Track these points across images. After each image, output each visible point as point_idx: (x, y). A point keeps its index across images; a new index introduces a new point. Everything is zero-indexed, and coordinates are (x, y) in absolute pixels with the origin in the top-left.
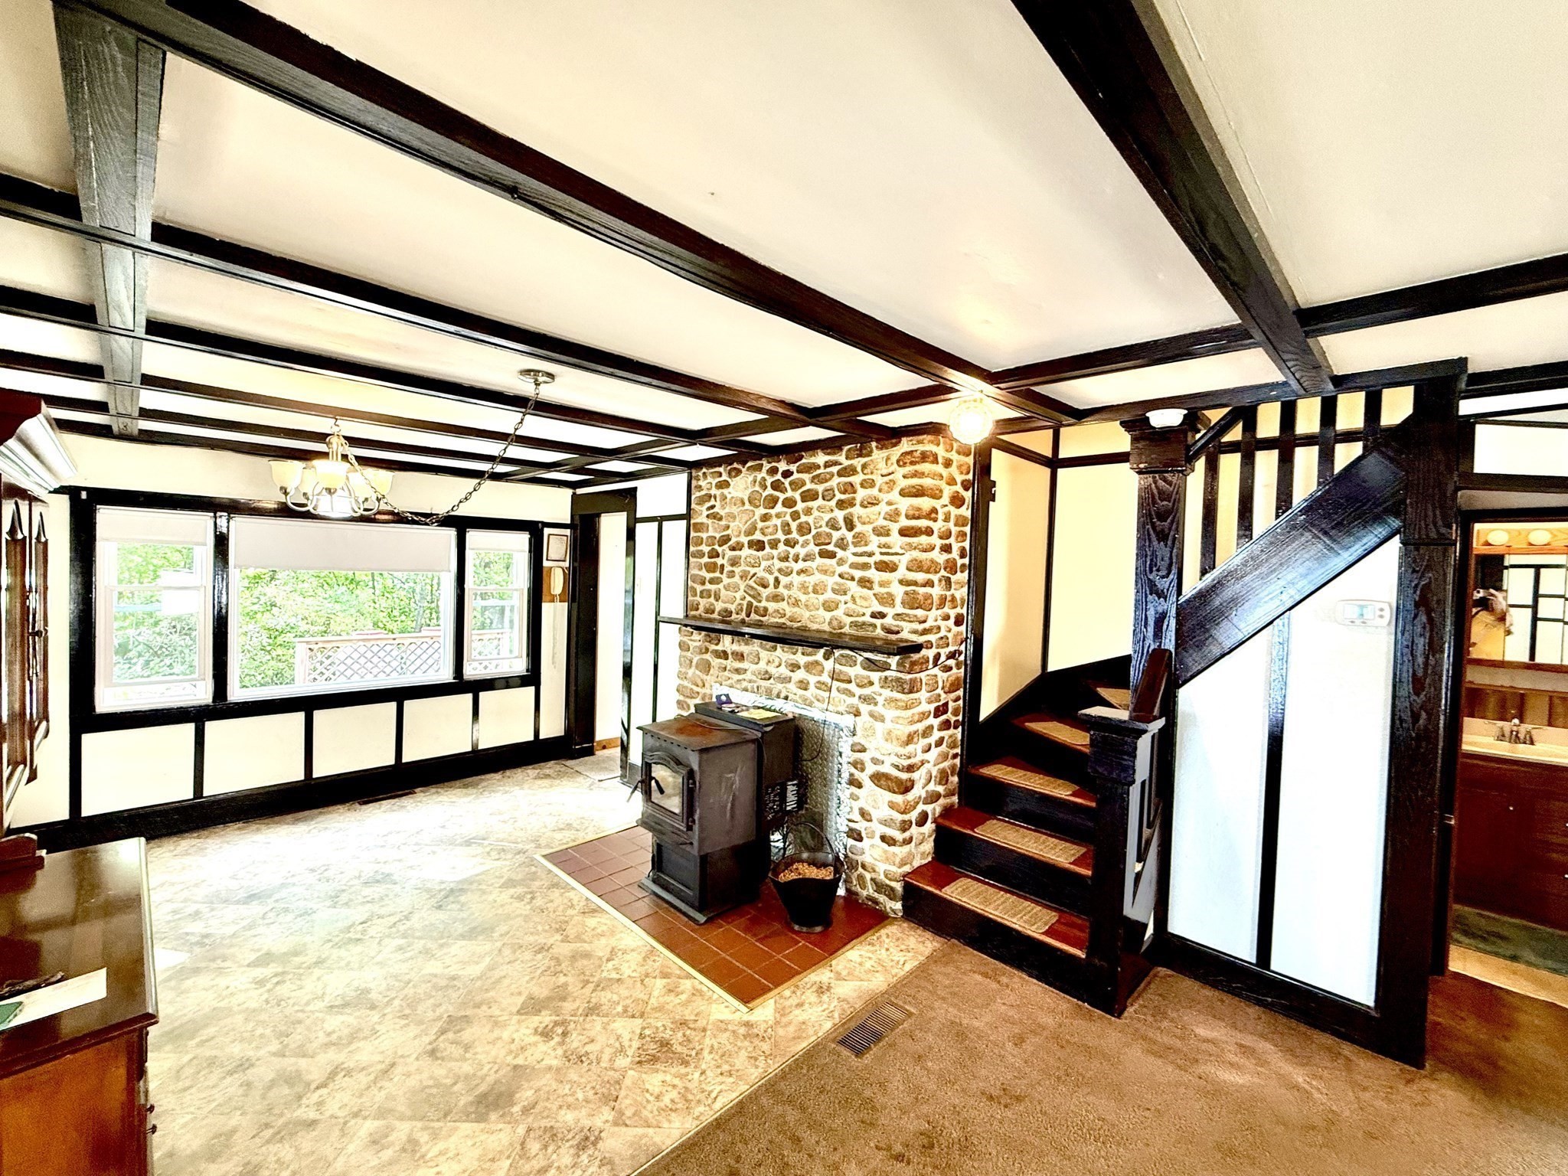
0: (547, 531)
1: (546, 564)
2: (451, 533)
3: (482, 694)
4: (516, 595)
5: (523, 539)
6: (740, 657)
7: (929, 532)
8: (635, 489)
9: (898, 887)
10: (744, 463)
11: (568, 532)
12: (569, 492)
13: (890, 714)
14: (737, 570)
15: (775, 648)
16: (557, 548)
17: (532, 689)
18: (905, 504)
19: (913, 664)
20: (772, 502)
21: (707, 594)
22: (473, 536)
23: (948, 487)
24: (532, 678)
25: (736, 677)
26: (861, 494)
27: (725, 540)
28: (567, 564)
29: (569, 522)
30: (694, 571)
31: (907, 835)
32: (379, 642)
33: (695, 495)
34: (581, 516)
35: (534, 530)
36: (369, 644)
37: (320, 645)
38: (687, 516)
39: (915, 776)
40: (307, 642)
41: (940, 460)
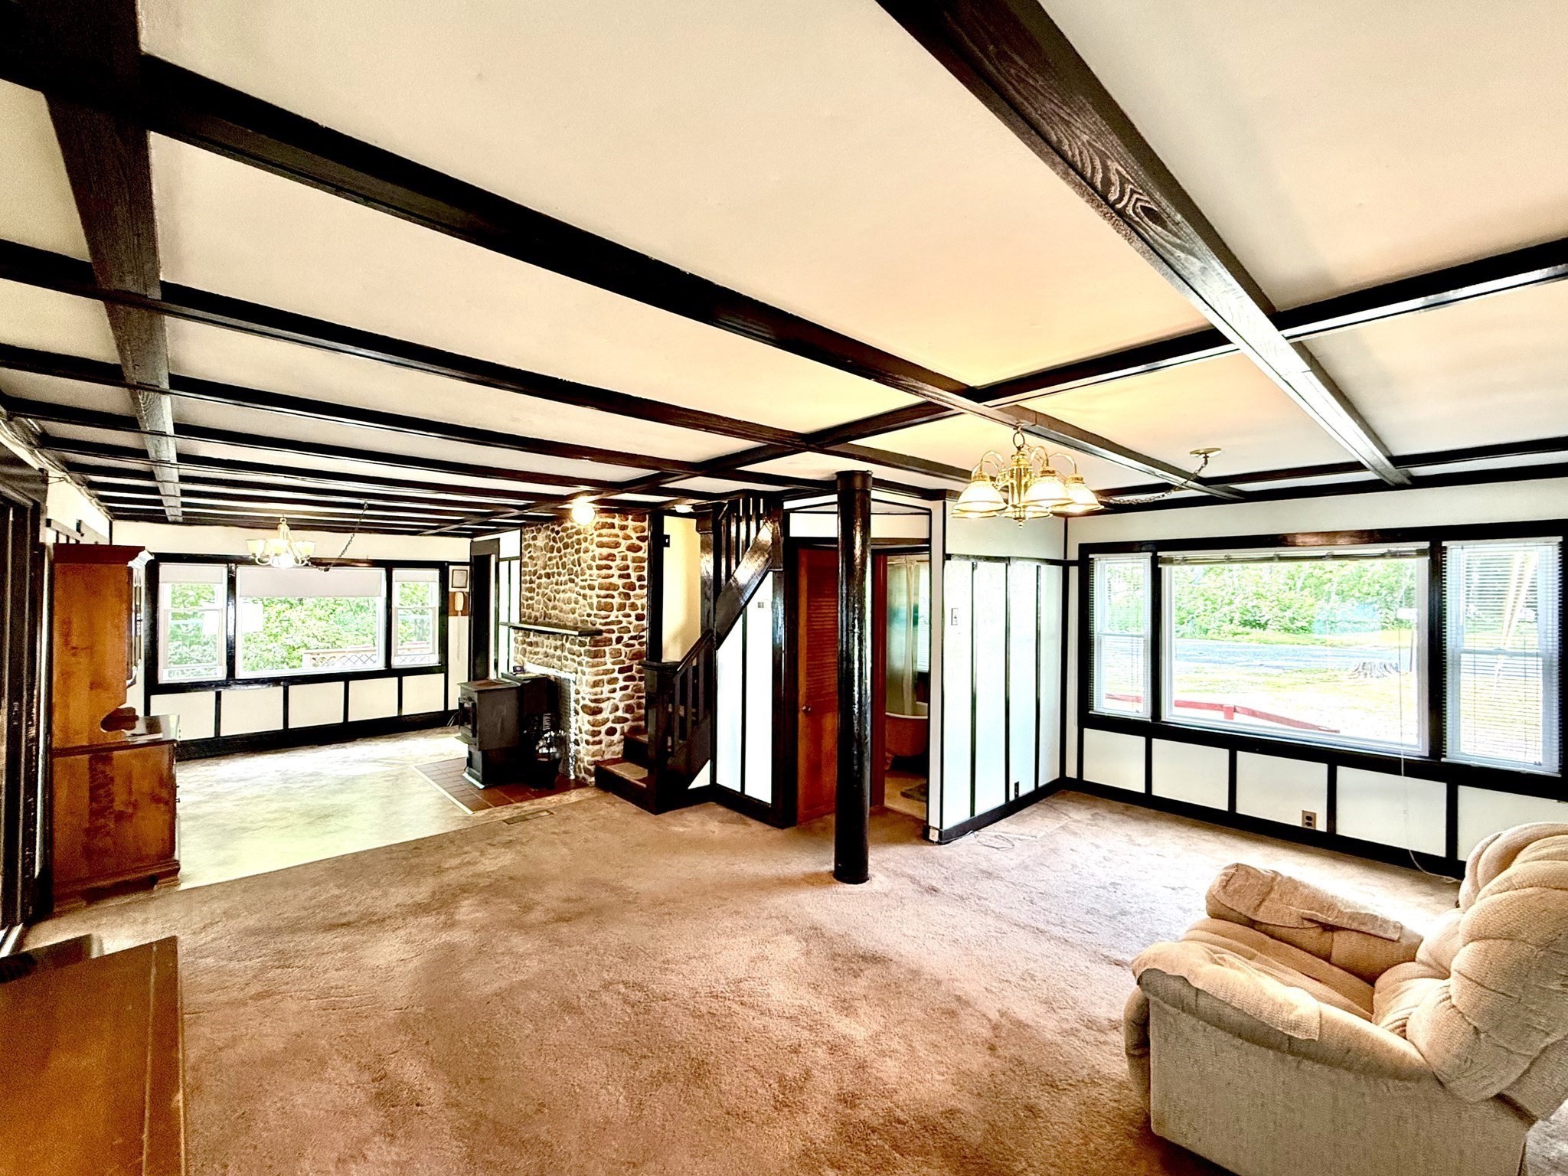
0: (451, 568)
1: (451, 590)
2: (381, 572)
3: (404, 678)
4: (430, 612)
5: (435, 573)
6: (537, 644)
7: (610, 568)
8: (499, 539)
9: (592, 768)
10: (542, 525)
11: (468, 568)
12: (469, 540)
13: (587, 670)
14: (540, 591)
15: (549, 638)
16: (460, 580)
17: (443, 675)
18: (599, 551)
19: (598, 641)
20: (552, 550)
21: (529, 607)
22: (397, 573)
23: (624, 541)
24: (443, 668)
25: (535, 657)
26: (584, 545)
27: (535, 573)
28: (467, 590)
29: (468, 561)
30: (523, 593)
31: (597, 739)
32: (367, 653)
33: (524, 544)
34: (475, 557)
35: (442, 567)
36: (359, 655)
37: (321, 655)
38: (520, 558)
39: (602, 705)
40: (312, 654)
41: (616, 526)
